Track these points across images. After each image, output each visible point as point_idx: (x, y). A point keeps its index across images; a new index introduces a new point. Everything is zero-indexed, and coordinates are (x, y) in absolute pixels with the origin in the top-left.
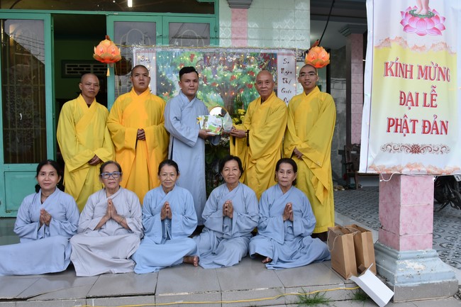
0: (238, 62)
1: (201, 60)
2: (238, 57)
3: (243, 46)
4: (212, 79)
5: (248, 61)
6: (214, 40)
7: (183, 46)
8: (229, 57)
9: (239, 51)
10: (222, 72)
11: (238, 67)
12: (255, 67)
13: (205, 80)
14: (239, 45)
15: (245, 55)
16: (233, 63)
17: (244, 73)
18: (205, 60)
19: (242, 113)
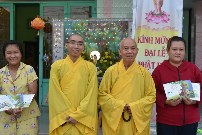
0: (106, 26)
1: (87, 25)
2: (107, 23)
3: (110, 18)
4: (92, 36)
5: (112, 26)
6: (94, 15)
7: (78, 18)
8: (102, 24)
9: (107, 20)
10: (98, 32)
11: (107, 29)
12: (116, 29)
13: (89, 36)
14: (108, 17)
15: (111, 22)
16: (104, 27)
17: (110, 32)
18: (89, 26)
19: (107, 54)
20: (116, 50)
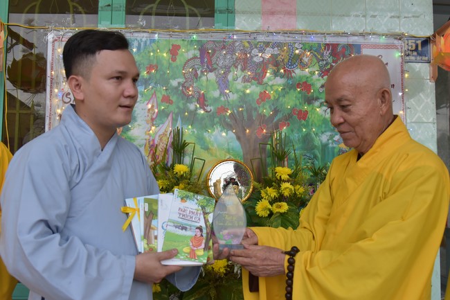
0: (275, 61)
1: (195, 57)
2: (276, 51)
3: (286, 29)
4: (216, 100)
5: (296, 60)
6: (224, 16)
7: (156, 27)
8: (255, 51)
9: (280, 38)
10: (239, 85)
11: (276, 74)
12: (312, 73)
13: (202, 101)
14: (279, 27)
15: (291, 46)
16: (264, 65)
17: (289, 87)
18: (202, 58)
19: (285, 177)
20: (315, 157)
